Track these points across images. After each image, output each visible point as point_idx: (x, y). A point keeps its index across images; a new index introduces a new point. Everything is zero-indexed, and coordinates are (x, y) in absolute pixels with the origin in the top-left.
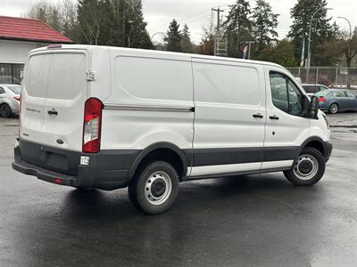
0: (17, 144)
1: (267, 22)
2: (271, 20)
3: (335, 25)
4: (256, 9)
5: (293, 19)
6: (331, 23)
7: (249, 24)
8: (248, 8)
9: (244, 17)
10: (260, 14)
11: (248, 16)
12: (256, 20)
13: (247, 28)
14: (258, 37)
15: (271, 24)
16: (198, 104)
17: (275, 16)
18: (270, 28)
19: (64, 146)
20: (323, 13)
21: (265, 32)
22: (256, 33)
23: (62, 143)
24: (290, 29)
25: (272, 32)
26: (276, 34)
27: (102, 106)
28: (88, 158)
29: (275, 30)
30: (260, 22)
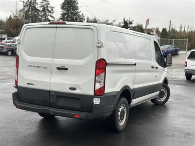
0: (16, 90)
1: (48, 10)
2: (50, 10)
3: (82, 15)
4: (42, 3)
5: (62, 10)
6: (81, 14)
7: (37, 10)
8: (36, 2)
9: (34, 7)
10: (44, 6)
11: (37, 6)
12: (41, 9)
13: (36, 13)
14: (43, 19)
15: (50, 12)
17: (52, 8)
18: (50, 14)
19: (77, 92)
20: (77, 8)
21: (47, 16)
22: (42, 16)
23: (75, 89)
24: (60, 16)
25: (51, 16)
26: (53, 17)
27: (106, 64)
28: (99, 99)
29: (52, 15)
30: (44, 10)
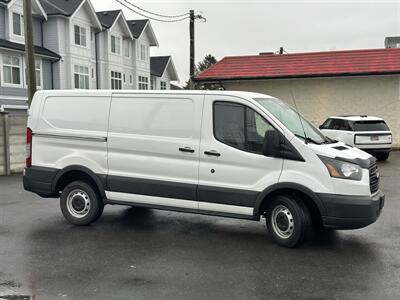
16: (111, 135)
